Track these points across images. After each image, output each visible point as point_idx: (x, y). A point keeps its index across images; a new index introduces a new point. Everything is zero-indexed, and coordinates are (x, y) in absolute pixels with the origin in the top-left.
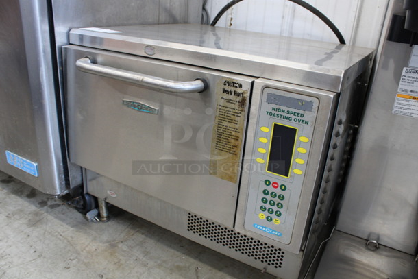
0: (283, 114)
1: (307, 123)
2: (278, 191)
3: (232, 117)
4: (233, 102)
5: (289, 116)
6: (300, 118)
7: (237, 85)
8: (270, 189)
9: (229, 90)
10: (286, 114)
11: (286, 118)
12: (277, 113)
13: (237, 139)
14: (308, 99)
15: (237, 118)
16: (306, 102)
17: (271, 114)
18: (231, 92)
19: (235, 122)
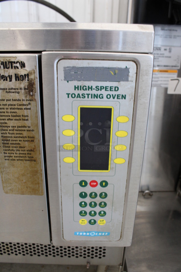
0: (90, 92)
1: (124, 97)
2: (98, 189)
3: (19, 112)
4: (16, 90)
5: (99, 92)
6: (114, 93)
7: (18, 65)
8: (88, 189)
9: (7, 75)
10: (94, 92)
11: (96, 96)
12: (81, 92)
13: (32, 140)
14: (122, 65)
15: (26, 112)
16: (120, 70)
17: (73, 96)
18: (10, 77)
19: (25, 118)
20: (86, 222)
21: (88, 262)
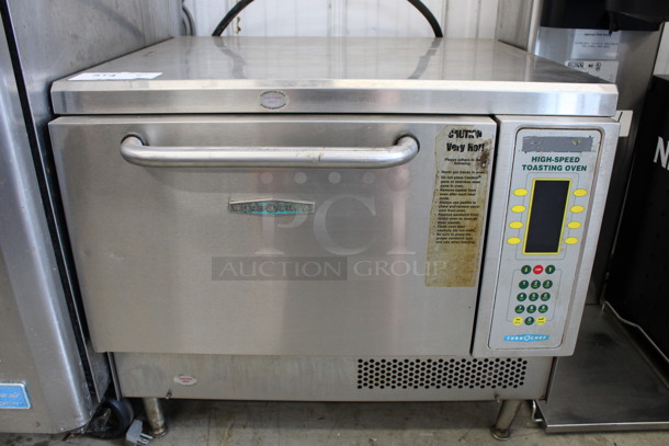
0: (548, 163)
1: (584, 168)
2: (543, 277)
3: (466, 186)
4: (466, 162)
5: (558, 164)
6: (574, 164)
7: (474, 134)
8: (531, 277)
9: (458, 144)
10: (553, 163)
11: (554, 168)
12: (538, 164)
13: (475, 217)
14: (586, 134)
15: (473, 186)
16: (583, 139)
17: (530, 168)
18: (463, 147)
19: (471, 192)
20: (522, 321)
21: (496, 396)
